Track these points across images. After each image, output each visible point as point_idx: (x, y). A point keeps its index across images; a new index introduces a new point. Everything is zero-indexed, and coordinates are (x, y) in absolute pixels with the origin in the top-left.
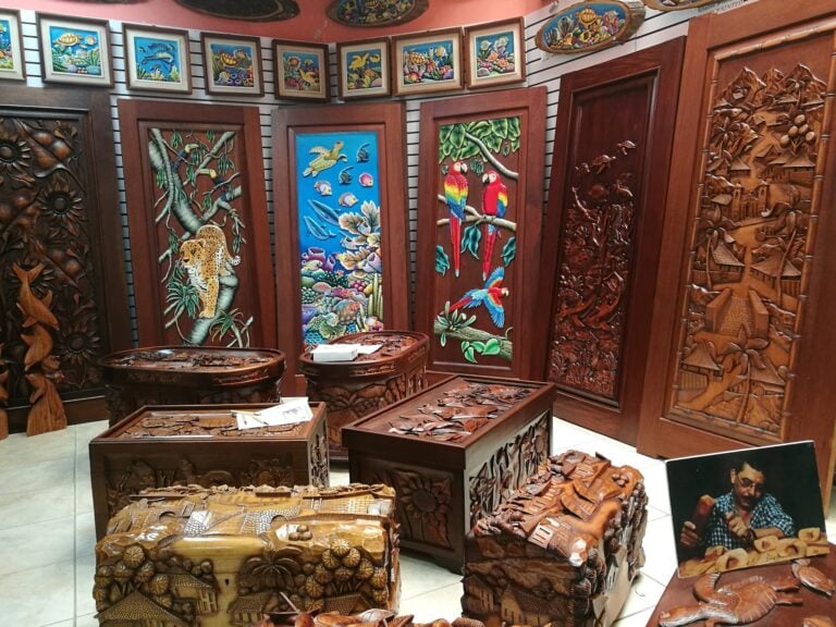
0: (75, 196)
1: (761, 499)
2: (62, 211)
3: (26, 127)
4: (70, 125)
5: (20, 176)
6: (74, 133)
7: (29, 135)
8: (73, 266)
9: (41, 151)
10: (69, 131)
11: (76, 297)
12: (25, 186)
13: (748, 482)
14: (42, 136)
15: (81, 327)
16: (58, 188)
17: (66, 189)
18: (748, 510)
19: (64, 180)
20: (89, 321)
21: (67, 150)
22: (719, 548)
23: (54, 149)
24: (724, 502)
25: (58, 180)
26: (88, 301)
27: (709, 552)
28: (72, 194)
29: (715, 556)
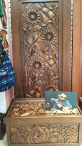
0: (55, 34)
1: (65, 101)
2: (50, 40)
3: (39, 6)
4: (55, 4)
5: (36, 26)
6: (56, 7)
7: (40, 9)
8: (52, 62)
9: (44, 16)
10: (55, 6)
11: (52, 74)
12: (38, 30)
13: (62, 97)
14: (45, 9)
15: (53, 85)
16: (49, 31)
17: (52, 31)
18: (62, 102)
19: (51, 27)
20: (56, 83)
21: (53, 15)
22: (54, 109)
23: (49, 15)
24: (56, 100)
25: (49, 27)
26: (56, 76)
27: (52, 109)
28: (53, 33)
29: (53, 110)
